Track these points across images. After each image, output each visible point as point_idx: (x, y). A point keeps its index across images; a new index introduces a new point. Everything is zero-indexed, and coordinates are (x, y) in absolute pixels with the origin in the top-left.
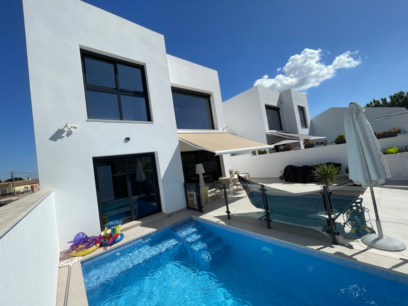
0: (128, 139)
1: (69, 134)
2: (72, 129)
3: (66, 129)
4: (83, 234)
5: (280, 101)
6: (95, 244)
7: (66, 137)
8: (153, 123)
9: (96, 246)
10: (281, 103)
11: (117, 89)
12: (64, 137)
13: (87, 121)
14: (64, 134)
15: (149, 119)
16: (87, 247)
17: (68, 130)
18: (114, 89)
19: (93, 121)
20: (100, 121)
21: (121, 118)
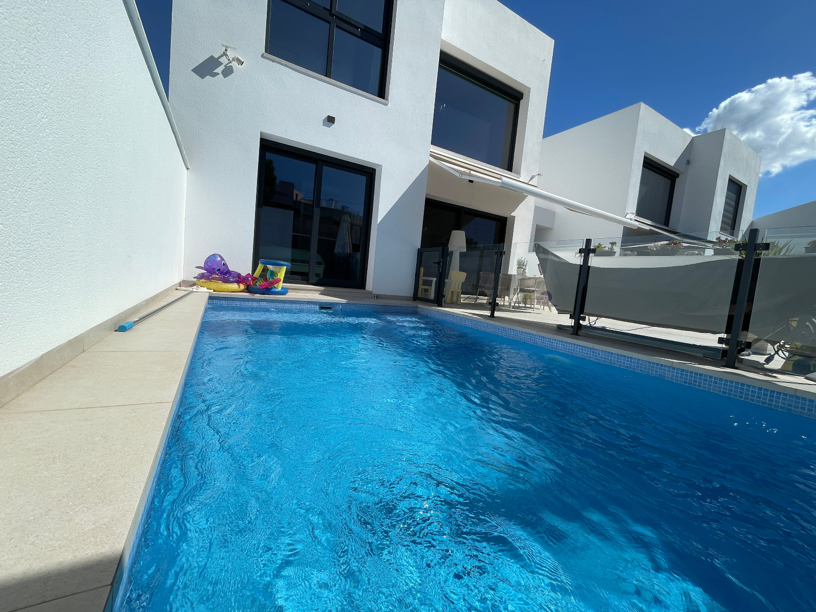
0: (331, 120)
1: (228, 71)
2: (234, 64)
3: (224, 60)
4: (222, 259)
5: (687, 157)
6: (238, 282)
7: (221, 75)
8: (386, 105)
9: (239, 287)
10: (688, 162)
11: (330, 11)
12: (218, 74)
13: (263, 56)
14: (219, 70)
15: (381, 92)
16: (226, 281)
17: (227, 64)
18: (325, 8)
19: (273, 61)
20: (286, 66)
21: (327, 74)
